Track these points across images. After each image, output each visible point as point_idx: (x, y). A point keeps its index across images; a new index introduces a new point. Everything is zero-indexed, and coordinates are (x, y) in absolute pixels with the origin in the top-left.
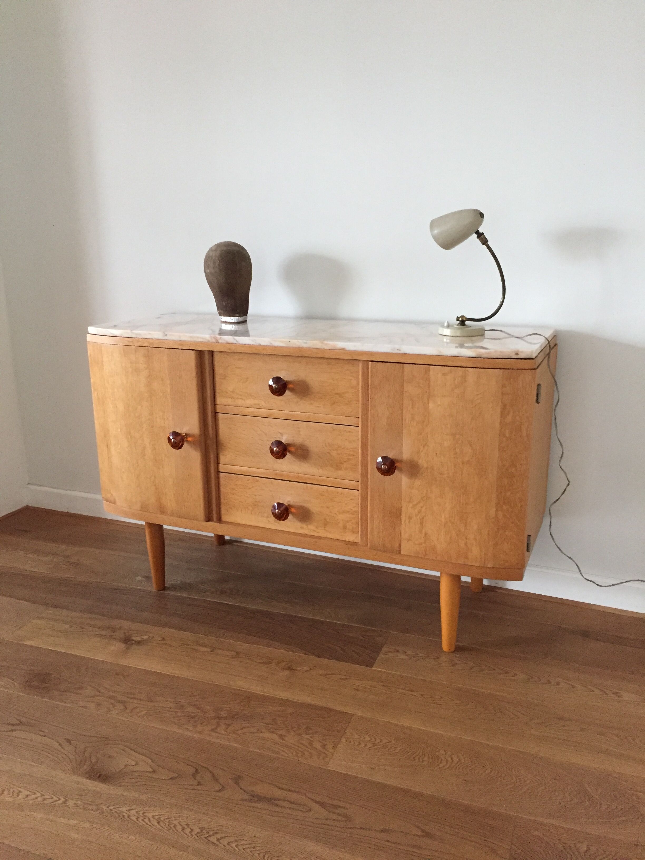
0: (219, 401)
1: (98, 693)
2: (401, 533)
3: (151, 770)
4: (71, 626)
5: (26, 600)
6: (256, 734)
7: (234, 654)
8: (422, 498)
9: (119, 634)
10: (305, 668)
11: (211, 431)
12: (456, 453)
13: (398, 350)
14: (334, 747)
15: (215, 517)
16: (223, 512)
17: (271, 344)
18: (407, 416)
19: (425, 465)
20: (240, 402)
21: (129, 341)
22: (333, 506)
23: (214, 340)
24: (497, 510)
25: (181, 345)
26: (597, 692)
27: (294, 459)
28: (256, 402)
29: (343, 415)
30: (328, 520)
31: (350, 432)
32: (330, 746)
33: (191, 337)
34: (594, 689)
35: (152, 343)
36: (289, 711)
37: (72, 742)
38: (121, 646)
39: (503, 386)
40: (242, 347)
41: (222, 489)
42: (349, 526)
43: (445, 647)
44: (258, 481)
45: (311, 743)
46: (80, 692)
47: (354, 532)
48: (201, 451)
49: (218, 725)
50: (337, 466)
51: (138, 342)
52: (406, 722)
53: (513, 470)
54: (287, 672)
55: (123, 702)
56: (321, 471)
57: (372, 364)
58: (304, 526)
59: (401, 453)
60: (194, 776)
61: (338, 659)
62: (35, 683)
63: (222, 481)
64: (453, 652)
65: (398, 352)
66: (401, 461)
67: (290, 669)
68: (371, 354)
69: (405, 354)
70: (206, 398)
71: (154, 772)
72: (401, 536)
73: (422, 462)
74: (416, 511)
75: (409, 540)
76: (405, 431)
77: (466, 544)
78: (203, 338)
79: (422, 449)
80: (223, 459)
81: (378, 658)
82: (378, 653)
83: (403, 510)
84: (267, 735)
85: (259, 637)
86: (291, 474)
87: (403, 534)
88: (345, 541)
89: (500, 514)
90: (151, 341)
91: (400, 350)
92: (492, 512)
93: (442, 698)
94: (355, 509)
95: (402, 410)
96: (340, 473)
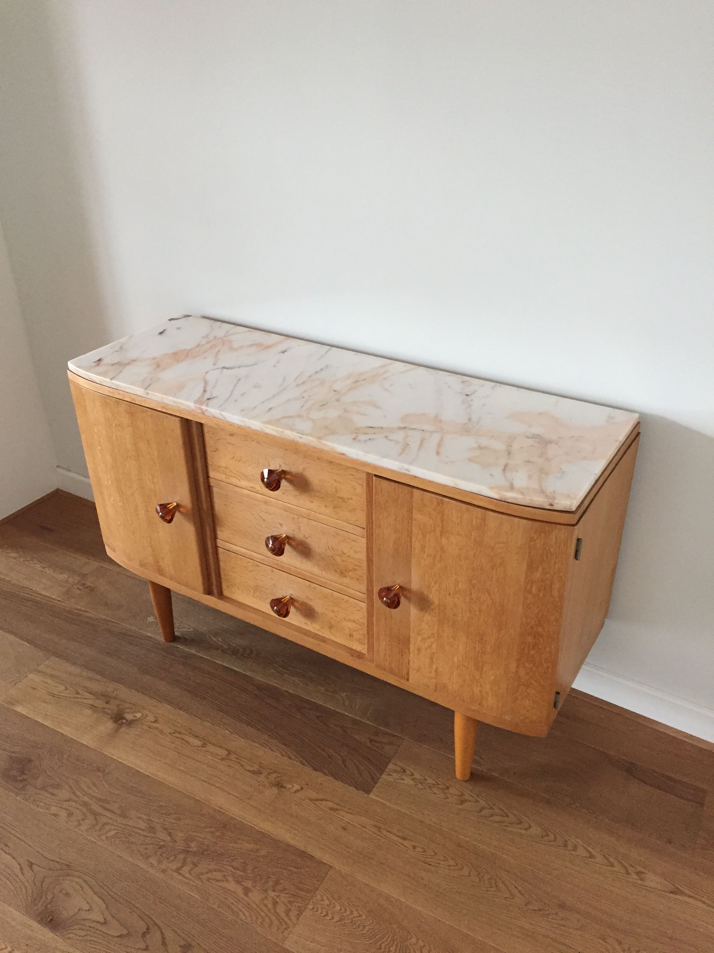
0: (212, 474)
1: (73, 797)
2: (409, 662)
3: (102, 920)
4: (66, 689)
5: (28, 641)
6: (220, 884)
7: (224, 753)
8: (433, 634)
9: (113, 707)
10: (297, 787)
11: (205, 506)
12: (471, 599)
13: (406, 470)
14: (298, 916)
15: (215, 591)
16: (224, 587)
17: (263, 430)
18: (417, 545)
19: (436, 602)
20: (235, 481)
21: (109, 392)
22: (338, 612)
23: (199, 411)
24: (518, 667)
25: (164, 407)
26: (618, 867)
27: (296, 554)
28: (251, 485)
29: (347, 521)
30: (333, 624)
31: (355, 541)
32: (293, 914)
33: (174, 402)
34: (616, 863)
35: (134, 399)
36: (263, 853)
37: (34, 866)
38: (110, 725)
39: (532, 539)
40: (230, 425)
41: (222, 564)
42: (356, 635)
43: (458, 775)
44: (258, 566)
45: (275, 903)
46: (55, 791)
47: (360, 641)
48: (195, 524)
49: (184, 864)
50: (341, 572)
51: (119, 394)
52: (386, 889)
53: (540, 630)
54: (275, 790)
55: (95, 814)
56: (324, 574)
57: (376, 479)
58: (309, 623)
59: (410, 581)
60: (144, 935)
61: (335, 776)
62: (14, 773)
63: (221, 557)
64: (466, 781)
65: (407, 472)
66: (409, 591)
67: (279, 785)
68: (375, 467)
69: (416, 477)
70: (197, 470)
71: (105, 923)
72: (409, 664)
73: (434, 597)
74: (426, 645)
75: (418, 671)
76: (414, 561)
77: (481, 692)
78: (188, 407)
79: (433, 584)
80: (221, 534)
81: (381, 780)
82: (382, 771)
83: (412, 640)
84: (232, 886)
85: (258, 730)
86: (293, 569)
87: (411, 664)
88: (352, 649)
89: (522, 672)
90: (133, 397)
91: (409, 471)
92: (513, 667)
93: (436, 854)
94: (361, 621)
95: (411, 538)
96: (346, 581)
